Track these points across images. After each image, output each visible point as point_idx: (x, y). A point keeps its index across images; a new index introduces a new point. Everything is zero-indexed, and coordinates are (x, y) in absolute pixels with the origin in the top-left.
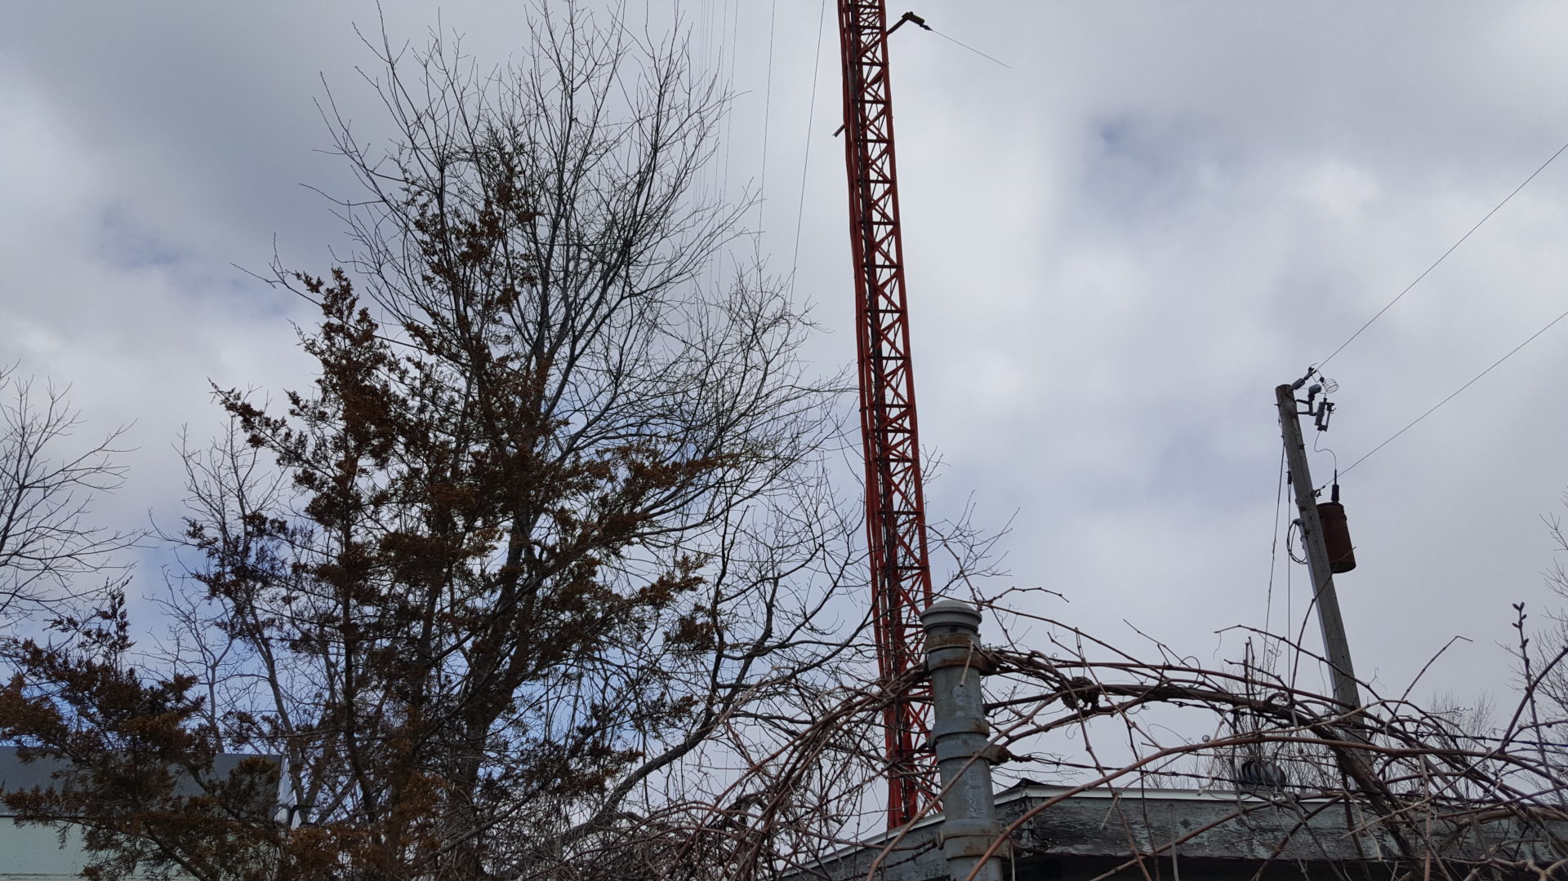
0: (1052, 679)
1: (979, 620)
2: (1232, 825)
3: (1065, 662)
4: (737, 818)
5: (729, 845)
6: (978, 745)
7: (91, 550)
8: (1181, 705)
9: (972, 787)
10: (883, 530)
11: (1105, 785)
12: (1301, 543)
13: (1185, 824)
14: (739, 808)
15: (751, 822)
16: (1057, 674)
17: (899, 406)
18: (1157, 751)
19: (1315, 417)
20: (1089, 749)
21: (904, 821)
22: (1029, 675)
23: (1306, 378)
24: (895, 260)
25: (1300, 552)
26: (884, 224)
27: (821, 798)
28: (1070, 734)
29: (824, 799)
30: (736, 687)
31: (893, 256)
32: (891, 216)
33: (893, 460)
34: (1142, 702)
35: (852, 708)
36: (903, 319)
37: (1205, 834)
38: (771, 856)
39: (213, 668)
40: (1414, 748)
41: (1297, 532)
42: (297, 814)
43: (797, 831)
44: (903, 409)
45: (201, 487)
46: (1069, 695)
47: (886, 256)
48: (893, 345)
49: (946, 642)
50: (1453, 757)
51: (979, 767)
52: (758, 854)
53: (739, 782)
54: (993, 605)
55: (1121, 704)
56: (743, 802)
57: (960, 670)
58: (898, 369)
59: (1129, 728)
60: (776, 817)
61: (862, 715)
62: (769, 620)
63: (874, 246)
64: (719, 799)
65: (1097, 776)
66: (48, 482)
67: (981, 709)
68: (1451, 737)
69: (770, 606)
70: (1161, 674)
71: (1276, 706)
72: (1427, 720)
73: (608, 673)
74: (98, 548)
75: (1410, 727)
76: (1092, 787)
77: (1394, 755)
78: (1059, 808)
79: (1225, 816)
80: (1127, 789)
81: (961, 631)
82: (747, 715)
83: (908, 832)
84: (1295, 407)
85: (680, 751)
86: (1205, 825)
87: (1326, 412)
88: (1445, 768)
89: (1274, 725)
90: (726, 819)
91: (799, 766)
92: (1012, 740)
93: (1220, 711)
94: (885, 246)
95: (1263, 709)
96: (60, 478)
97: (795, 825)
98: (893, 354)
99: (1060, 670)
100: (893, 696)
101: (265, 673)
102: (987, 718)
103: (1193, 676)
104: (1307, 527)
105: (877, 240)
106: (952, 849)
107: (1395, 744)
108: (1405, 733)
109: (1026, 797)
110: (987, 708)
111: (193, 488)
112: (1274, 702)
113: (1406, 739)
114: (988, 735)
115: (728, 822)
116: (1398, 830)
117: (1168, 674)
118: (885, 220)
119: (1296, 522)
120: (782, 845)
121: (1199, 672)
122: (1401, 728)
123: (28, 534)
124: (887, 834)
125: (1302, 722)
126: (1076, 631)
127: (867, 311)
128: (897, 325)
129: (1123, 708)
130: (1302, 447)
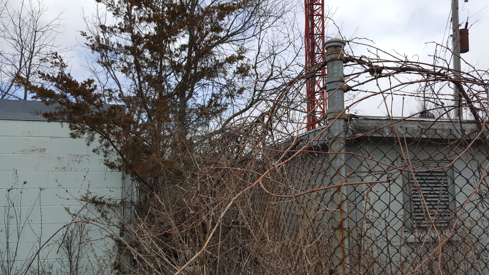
1: (344, 46)
8: (410, 73)
9: (338, 98)
25: (451, 46)
30: (262, 91)
41: (451, 39)
46: (372, 71)
49: (333, 52)
51: (341, 92)
67: (342, 77)
81: (338, 48)
104: (455, 37)
106: (329, 117)
110: (344, 77)
119: (451, 36)
130: (458, 8)
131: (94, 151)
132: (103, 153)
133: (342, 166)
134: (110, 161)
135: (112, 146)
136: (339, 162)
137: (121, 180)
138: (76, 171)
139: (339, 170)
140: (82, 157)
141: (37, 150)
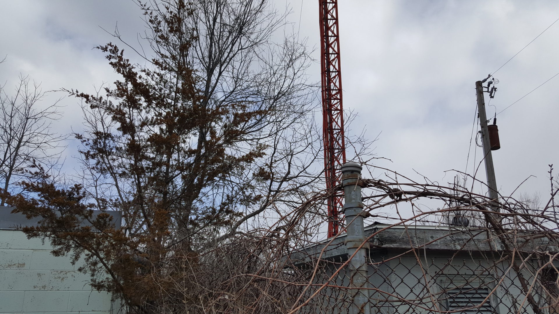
0: (386, 189)
1: (361, 169)
2: (448, 238)
3: (391, 183)
4: (276, 234)
5: (274, 243)
6: (360, 211)
7: (53, 140)
8: (431, 198)
9: (357, 225)
10: (329, 135)
11: (403, 224)
12: (481, 140)
13: (432, 237)
14: (277, 231)
15: (281, 236)
16: (388, 187)
17: (336, 90)
18: (421, 213)
19: (489, 93)
20: (398, 213)
21: (334, 235)
22: (378, 188)
23: (487, 78)
24: (336, 34)
25: (480, 142)
26: (332, 19)
27: (305, 228)
28: (391, 208)
29: (306, 229)
30: (278, 191)
31: (335, 32)
32: (335, 17)
33: (333, 110)
34: (417, 197)
35: (316, 198)
36: (338, 57)
37: (439, 241)
38: (288, 247)
39: (96, 181)
40: (513, 213)
41: (480, 135)
42: (128, 231)
43: (297, 239)
44: (337, 91)
45: (88, 118)
46: (392, 194)
47: (333, 32)
48: (334, 67)
49: (349, 176)
50: (526, 216)
51: (359, 219)
52: (283, 246)
53: (277, 223)
54: (366, 163)
55: (410, 198)
56: (278, 229)
57: (354, 186)
58: (336, 76)
59: (412, 206)
60: (290, 234)
61: (320, 201)
62: (289, 169)
63: (328, 28)
64: (270, 228)
65: (400, 221)
66: (36, 117)
67: (361, 200)
68: (526, 210)
69: (290, 164)
70: (425, 188)
71: (465, 199)
72: (518, 204)
73: (234, 186)
74: (55, 140)
75: (512, 206)
76: (398, 225)
77: (506, 216)
78: (388, 232)
79: (446, 235)
80: (410, 225)
81: (355, 173)
82: (281, 201)
83: (335, 239)
84: (482, 89)
85: (258, 212)
86: (439, 238)
87: (494, 91)
88: (523, 220)
89: (464, 205)
90: (272, 234)
91: (298, 217)
92: (371, 209)
93: (445, 200)
94: (332, 28)
95: (461, 200)
96: (40, 115)
97: (296, 236)
98: (334, 70)
99: (389, 186)
100: (330, 195)
101: (114, 183)
102: (363, 202)
103: (436, 188)
104: (484, 134)
105: (329, 26)
106: (349, 245)
107: (506, 212)
108: (510, 208)
109: (376, 228)
110: (363, 199)
111: (86, 118)
112: (464, 197)
113: (510, 210)
114: (363, 208)
115: (273, 235)
116: (505, 241)
117: (427, 187)
118: (333, 18)
119: (479, 132)
120: (292, 243)
121: (438, 187)
122: (509, 207)
123: (31, 135)
124: (327, 239)
125: (474, 204)
126: (395, 173)
127: (325, 54)
128: (336, 59)
129: (411, 199)
130: (484, 104)
131: (80, 270)
132: (90, 272)
133: (365, 304)
134: (97, 281)
135: (101, 263)
136: (362, 298)
137: (110, 302)
138: (58, 290)
139: (362, 308)
140: (66, 274)
141: (14, 265)
